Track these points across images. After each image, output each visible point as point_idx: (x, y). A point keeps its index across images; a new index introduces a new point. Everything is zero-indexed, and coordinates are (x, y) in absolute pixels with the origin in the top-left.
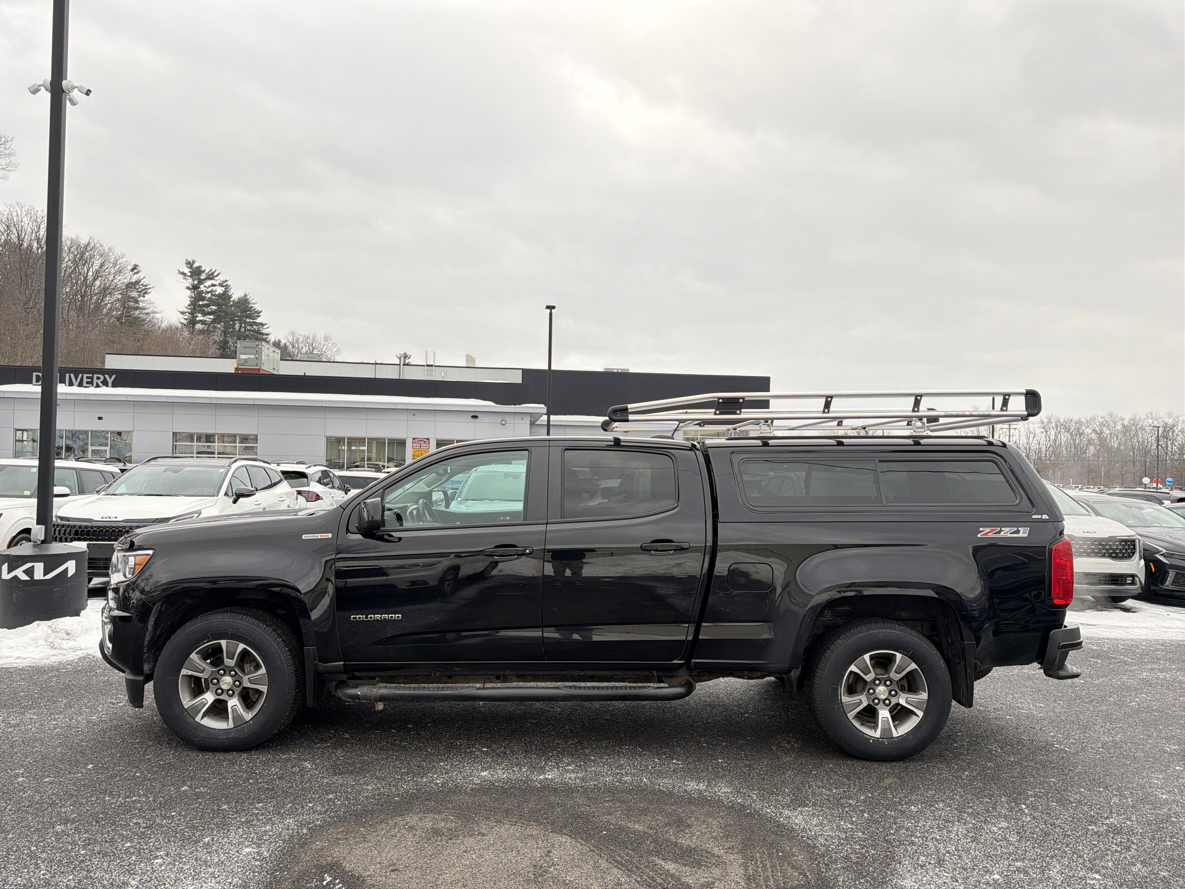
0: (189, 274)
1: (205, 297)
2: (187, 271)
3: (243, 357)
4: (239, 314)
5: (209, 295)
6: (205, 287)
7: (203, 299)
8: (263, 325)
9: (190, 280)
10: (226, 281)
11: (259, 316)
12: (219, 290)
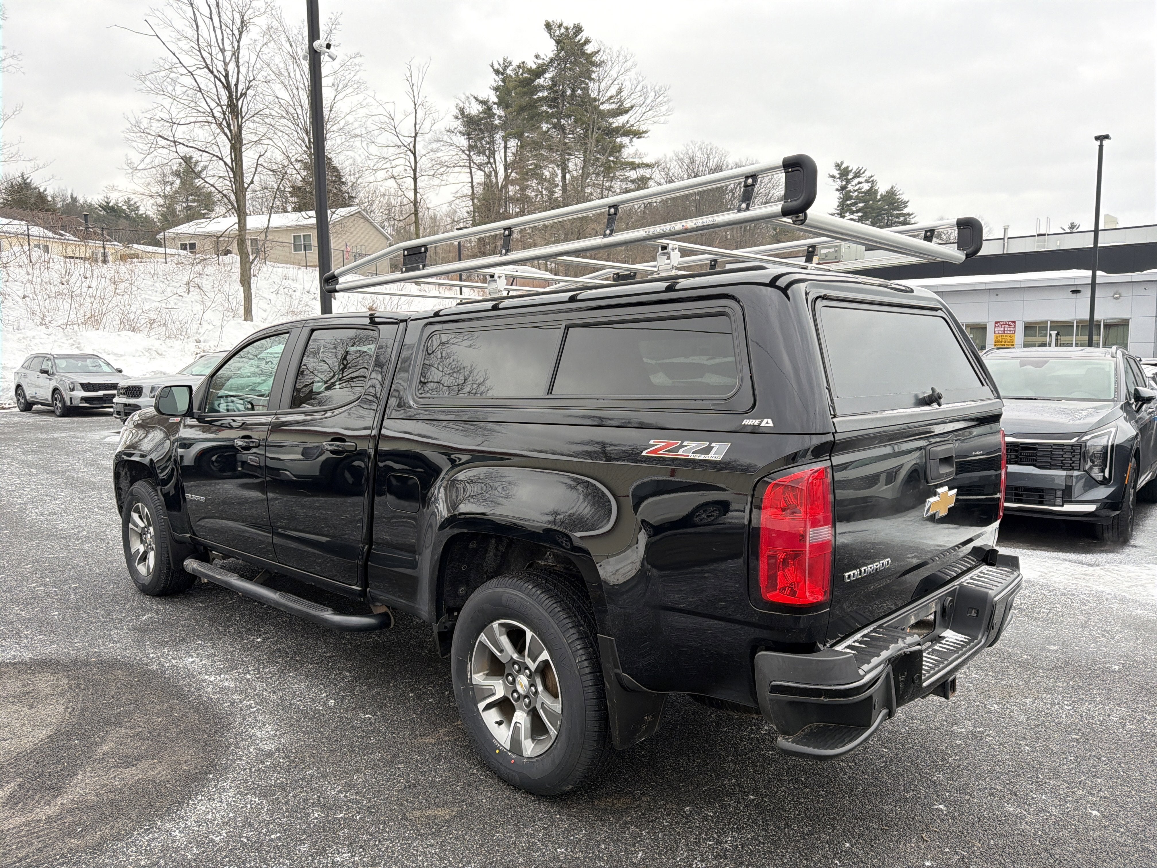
0: (838, 176)
1: (852, 196)
2: (836, 173)
3: (823, 251)
4: (887, 207)
5: (856, 193)
6: (852, 186)
7: (850, 198)
8: (909, 215)
9: (839, 182)
10: (872, 176)
11: (906, 207)
12: (866, 187)
